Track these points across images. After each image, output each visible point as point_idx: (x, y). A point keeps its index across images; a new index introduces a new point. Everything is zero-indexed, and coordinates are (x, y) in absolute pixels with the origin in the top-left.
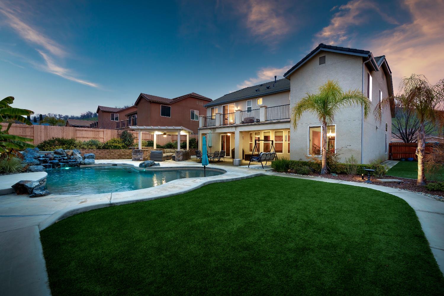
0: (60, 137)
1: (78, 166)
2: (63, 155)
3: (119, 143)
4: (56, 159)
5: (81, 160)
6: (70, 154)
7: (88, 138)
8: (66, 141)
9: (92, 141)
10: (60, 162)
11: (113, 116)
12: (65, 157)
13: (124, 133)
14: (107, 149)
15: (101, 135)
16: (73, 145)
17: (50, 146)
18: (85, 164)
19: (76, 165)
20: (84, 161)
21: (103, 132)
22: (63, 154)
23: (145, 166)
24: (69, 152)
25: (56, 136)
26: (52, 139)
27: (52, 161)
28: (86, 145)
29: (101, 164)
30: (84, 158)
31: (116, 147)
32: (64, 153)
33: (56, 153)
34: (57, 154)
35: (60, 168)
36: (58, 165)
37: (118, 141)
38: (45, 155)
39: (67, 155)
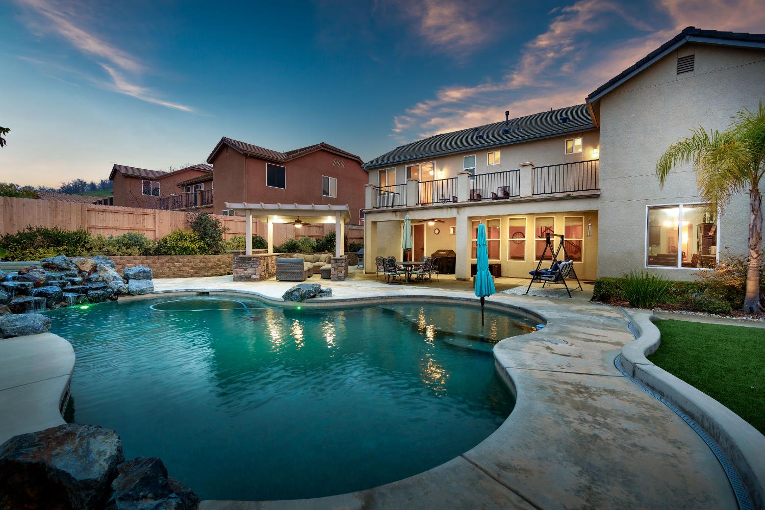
0: (49, 227)
1: (112, 299)
2: (68, 272)
3: (192, 242)
4: (52, 284)
5: (121, 283)
6: (87, 268)
7: (116, 229)
8: (64, 236)
9: (131, 237)
10: (64, 290)
11: (147, 185)
12: (76, 276)
13: (200, 218)
14: (166, 254)
15: (148, 223)
16: (83, 246)
17: (22, 249)
18: (129, 293)
19: (109, 298)
20: (127, 285)
21: (152, 217)
22: (69, 269)
23: (302, 298)
24: (83, 263)
25: (36, 225)
26: (27, 231)
27: (42, 289)
28: (115, 246)
29: (170, 292)
30: (127, 278)
31: (185, 251)
32: (72, 266)
33: (48, 266)
34: (53, 268)
35: (66, 306)
36: (61, 299)
37: (191, 237)
38: (20, 273)
39: (80, 271)
